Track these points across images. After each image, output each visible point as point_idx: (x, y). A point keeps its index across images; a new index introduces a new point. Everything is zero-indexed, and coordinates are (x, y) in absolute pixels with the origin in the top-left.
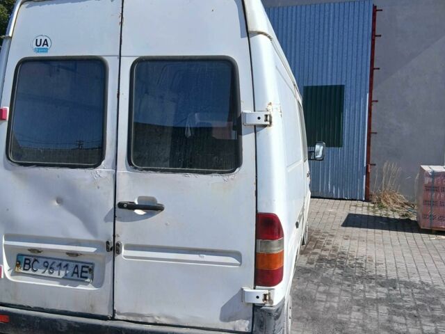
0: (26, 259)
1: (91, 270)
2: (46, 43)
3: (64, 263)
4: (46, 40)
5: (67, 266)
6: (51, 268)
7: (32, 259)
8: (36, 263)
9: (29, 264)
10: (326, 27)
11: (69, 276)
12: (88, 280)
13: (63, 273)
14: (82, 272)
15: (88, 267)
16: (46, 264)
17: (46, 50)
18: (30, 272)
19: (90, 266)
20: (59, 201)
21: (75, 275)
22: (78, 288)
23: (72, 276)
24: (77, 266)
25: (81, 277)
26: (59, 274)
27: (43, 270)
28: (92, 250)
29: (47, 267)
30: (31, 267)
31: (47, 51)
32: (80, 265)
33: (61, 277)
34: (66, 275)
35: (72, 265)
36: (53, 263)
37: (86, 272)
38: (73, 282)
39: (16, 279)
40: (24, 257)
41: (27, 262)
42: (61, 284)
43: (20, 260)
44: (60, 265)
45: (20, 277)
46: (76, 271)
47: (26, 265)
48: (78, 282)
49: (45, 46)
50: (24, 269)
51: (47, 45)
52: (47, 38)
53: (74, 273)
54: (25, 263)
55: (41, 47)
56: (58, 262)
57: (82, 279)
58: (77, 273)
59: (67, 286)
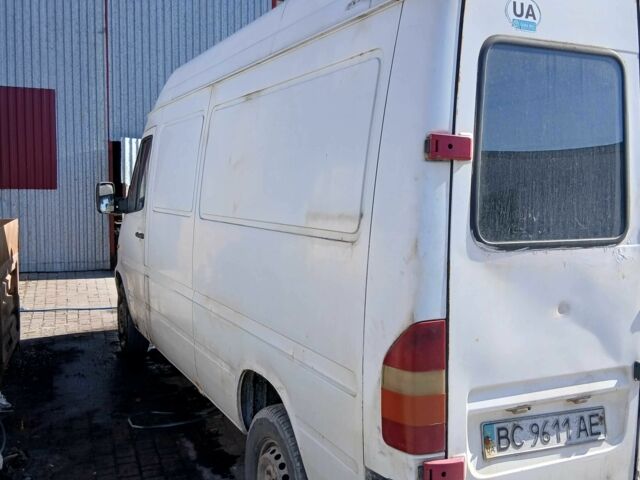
0: (499, 430)
1: (602, 419)
2: (530, 13)
3: (562, 419)
4: (530, 7)
5: (567, 421)
6: (544, 433)
7: (509, 426)
8: (518, 430)
9: (506, 437)
10: (210, 11)
11: (574, 439)
12: (602, 437)
13: (563, 436)
14: (592, 425)
15: (597, 415)
16: (535, 428)
17: (532, 27)
18: (511, 451)
19: (600, 412)
20: (564, 308)
21: (583, 434)
22: (589, 454)
23: (579, 437)
24: (582, 418)
25: (592, 434)
26: (559, 440)
27: (532, 442)
28: (611, 384)
29: (537, 433)
30: (511, 440)
31: (534, 30)
32: (586, 415)
33: (562, 444)
34: (569, 438)
35: (574, 418)
36: (546, 423)
37: (596, 424)
38: (580, 446)
39: (488, 473)
40: (496, 426)
41: (503, 433)
42: (563, 456)
43: (489, 434)
44: (557, 423)
45: (494, 466)
46: (582, 427)
47: (502, 441)
48: (587, 445)
49: (530, 19)
50: (500, 450)
51: (533, 15)
52: (532, 3)
53: (581, 430)
54: (500, 438)
55: (523, 18)
56: (552, 420)
57: (594, 437)
58: (585, 430)
59: (573, 458)
